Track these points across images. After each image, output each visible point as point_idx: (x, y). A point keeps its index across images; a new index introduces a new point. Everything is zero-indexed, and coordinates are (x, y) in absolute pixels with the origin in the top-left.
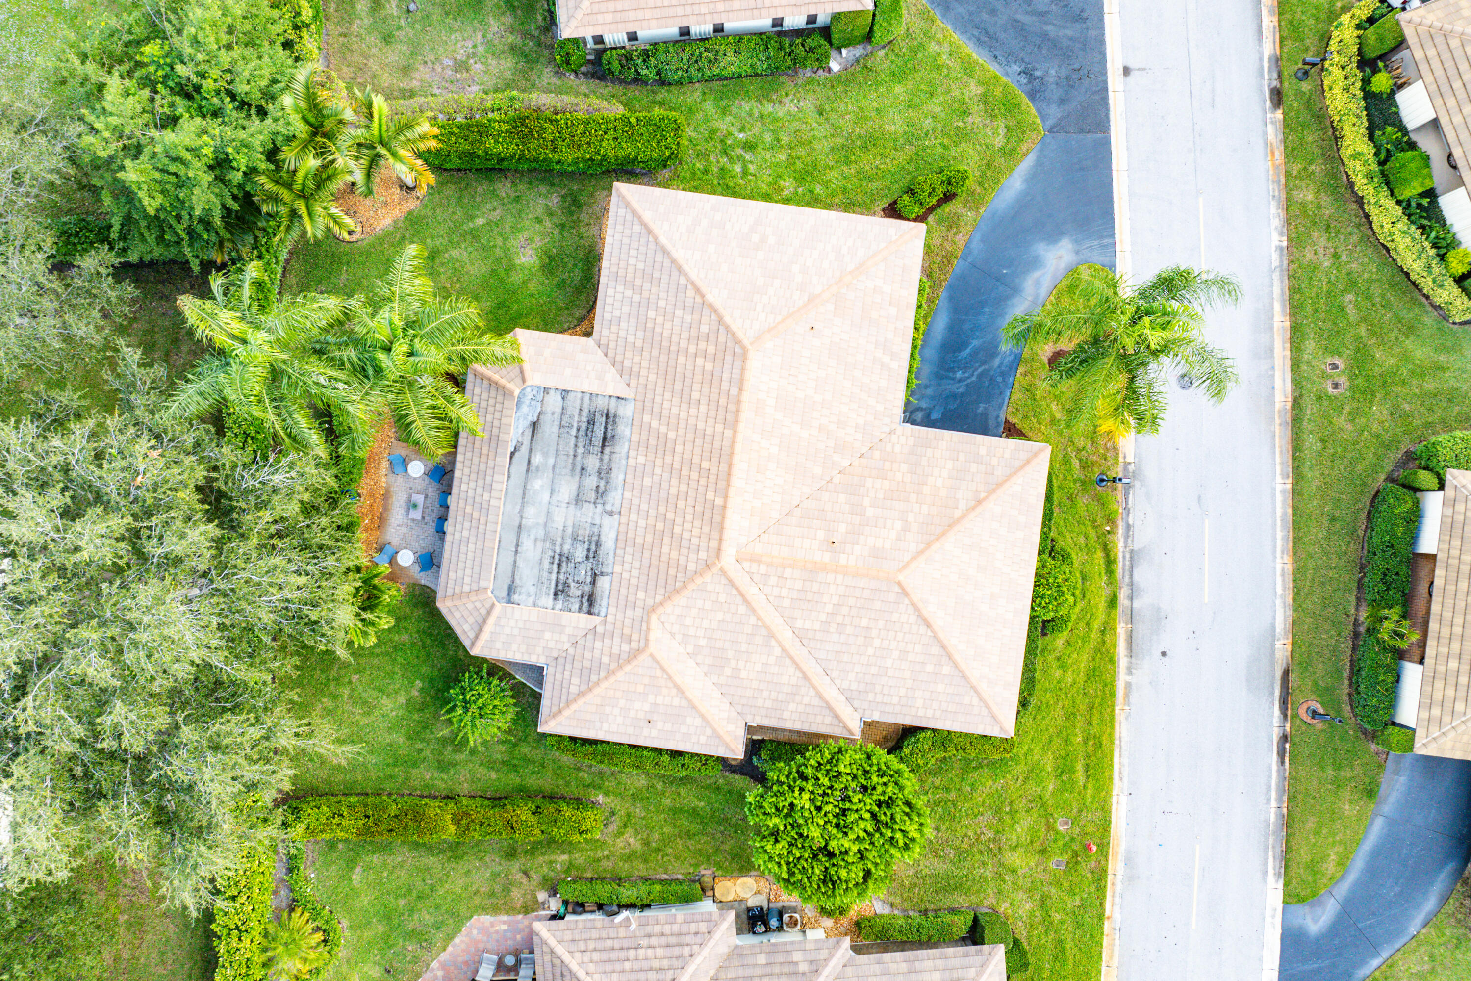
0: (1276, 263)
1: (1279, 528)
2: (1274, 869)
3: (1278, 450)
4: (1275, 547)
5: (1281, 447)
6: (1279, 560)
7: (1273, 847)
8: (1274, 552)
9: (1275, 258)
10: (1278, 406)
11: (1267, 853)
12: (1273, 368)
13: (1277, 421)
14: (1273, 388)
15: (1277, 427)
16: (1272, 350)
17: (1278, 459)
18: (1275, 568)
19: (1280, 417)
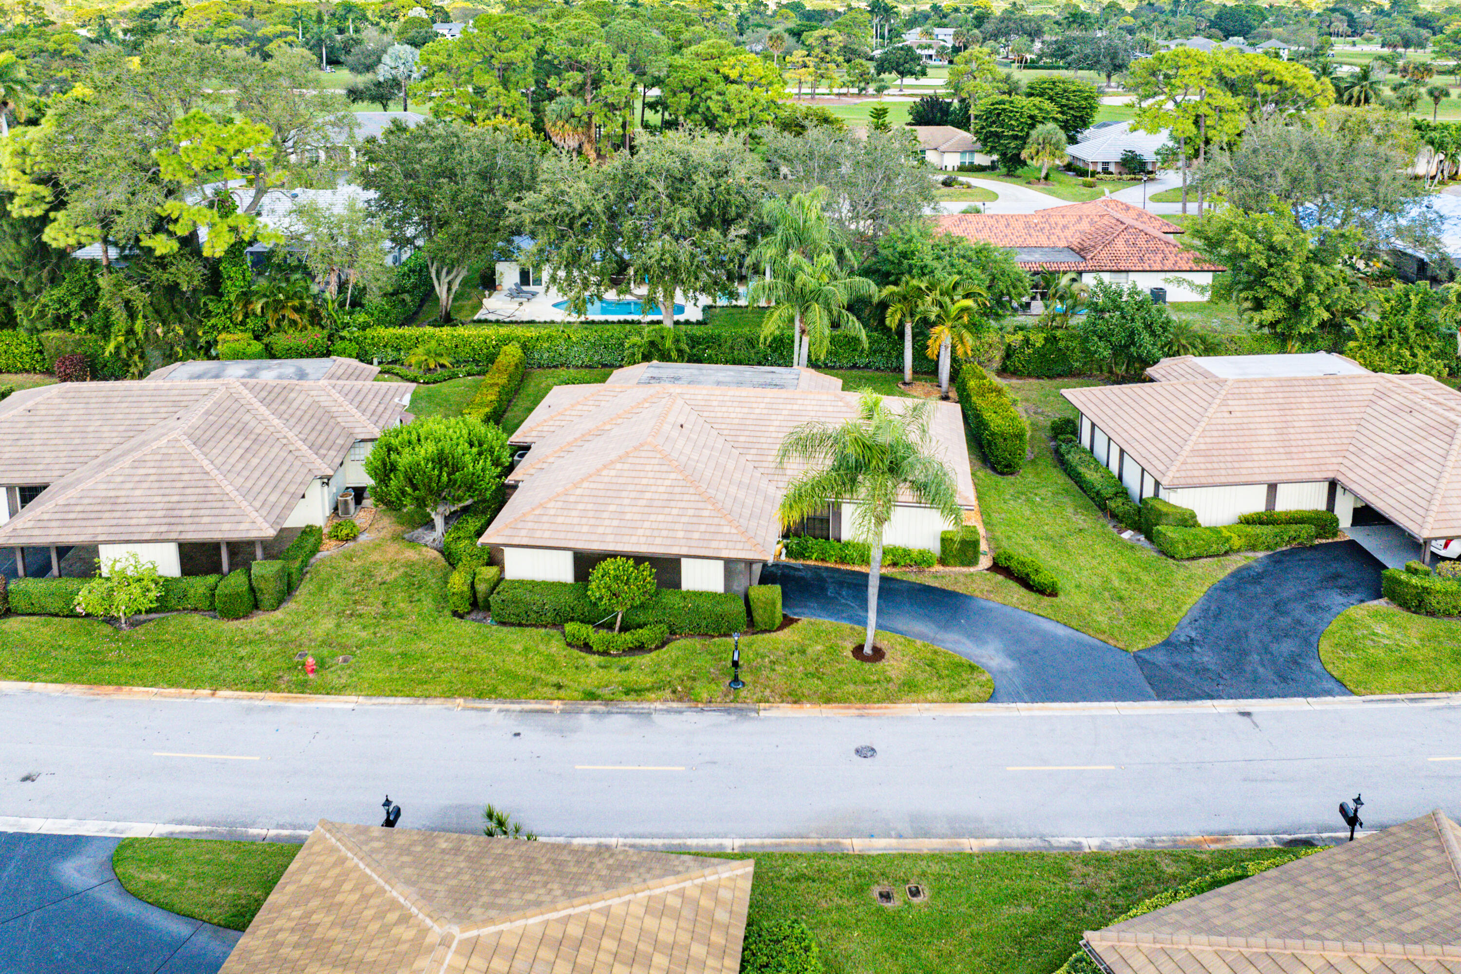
0: (1055, 842)
1: (667, 841)
2: (181, 833)
3: (782, 841)
4: (641, 837)
5: (786, 844)
6: (621, 841)
7: (211, 832)
8: (634, 836)
9: (1065, 841)
10: (847, 842)
11: (193, 823)
12: (900, 836)
13: (824, 841)
14: (872, 836)
15: (815, 841)
16: (926, 835)
17: (767, 841)
18: (611, 836)
19: (830, 844)
